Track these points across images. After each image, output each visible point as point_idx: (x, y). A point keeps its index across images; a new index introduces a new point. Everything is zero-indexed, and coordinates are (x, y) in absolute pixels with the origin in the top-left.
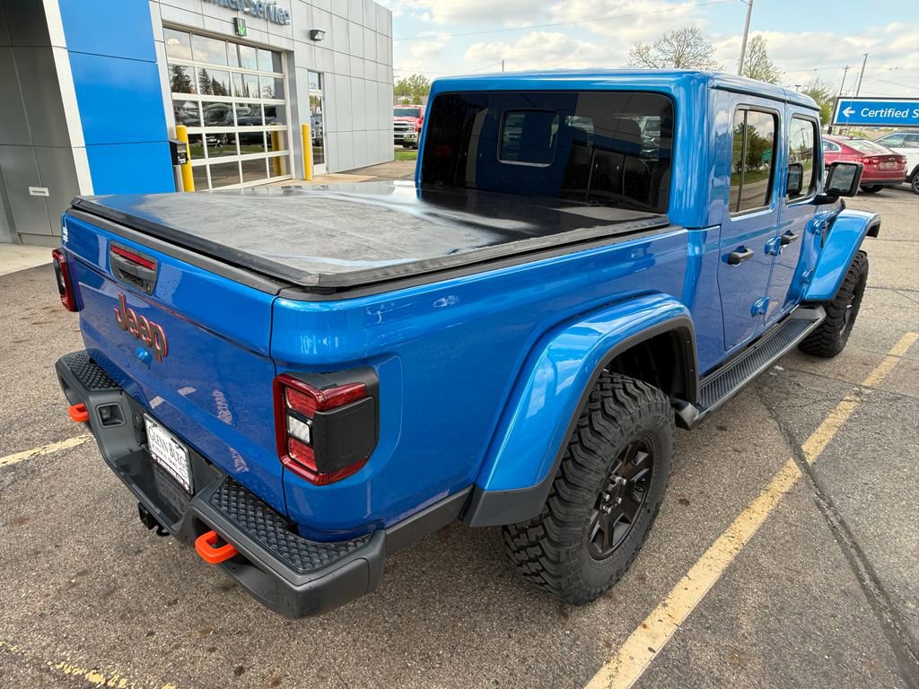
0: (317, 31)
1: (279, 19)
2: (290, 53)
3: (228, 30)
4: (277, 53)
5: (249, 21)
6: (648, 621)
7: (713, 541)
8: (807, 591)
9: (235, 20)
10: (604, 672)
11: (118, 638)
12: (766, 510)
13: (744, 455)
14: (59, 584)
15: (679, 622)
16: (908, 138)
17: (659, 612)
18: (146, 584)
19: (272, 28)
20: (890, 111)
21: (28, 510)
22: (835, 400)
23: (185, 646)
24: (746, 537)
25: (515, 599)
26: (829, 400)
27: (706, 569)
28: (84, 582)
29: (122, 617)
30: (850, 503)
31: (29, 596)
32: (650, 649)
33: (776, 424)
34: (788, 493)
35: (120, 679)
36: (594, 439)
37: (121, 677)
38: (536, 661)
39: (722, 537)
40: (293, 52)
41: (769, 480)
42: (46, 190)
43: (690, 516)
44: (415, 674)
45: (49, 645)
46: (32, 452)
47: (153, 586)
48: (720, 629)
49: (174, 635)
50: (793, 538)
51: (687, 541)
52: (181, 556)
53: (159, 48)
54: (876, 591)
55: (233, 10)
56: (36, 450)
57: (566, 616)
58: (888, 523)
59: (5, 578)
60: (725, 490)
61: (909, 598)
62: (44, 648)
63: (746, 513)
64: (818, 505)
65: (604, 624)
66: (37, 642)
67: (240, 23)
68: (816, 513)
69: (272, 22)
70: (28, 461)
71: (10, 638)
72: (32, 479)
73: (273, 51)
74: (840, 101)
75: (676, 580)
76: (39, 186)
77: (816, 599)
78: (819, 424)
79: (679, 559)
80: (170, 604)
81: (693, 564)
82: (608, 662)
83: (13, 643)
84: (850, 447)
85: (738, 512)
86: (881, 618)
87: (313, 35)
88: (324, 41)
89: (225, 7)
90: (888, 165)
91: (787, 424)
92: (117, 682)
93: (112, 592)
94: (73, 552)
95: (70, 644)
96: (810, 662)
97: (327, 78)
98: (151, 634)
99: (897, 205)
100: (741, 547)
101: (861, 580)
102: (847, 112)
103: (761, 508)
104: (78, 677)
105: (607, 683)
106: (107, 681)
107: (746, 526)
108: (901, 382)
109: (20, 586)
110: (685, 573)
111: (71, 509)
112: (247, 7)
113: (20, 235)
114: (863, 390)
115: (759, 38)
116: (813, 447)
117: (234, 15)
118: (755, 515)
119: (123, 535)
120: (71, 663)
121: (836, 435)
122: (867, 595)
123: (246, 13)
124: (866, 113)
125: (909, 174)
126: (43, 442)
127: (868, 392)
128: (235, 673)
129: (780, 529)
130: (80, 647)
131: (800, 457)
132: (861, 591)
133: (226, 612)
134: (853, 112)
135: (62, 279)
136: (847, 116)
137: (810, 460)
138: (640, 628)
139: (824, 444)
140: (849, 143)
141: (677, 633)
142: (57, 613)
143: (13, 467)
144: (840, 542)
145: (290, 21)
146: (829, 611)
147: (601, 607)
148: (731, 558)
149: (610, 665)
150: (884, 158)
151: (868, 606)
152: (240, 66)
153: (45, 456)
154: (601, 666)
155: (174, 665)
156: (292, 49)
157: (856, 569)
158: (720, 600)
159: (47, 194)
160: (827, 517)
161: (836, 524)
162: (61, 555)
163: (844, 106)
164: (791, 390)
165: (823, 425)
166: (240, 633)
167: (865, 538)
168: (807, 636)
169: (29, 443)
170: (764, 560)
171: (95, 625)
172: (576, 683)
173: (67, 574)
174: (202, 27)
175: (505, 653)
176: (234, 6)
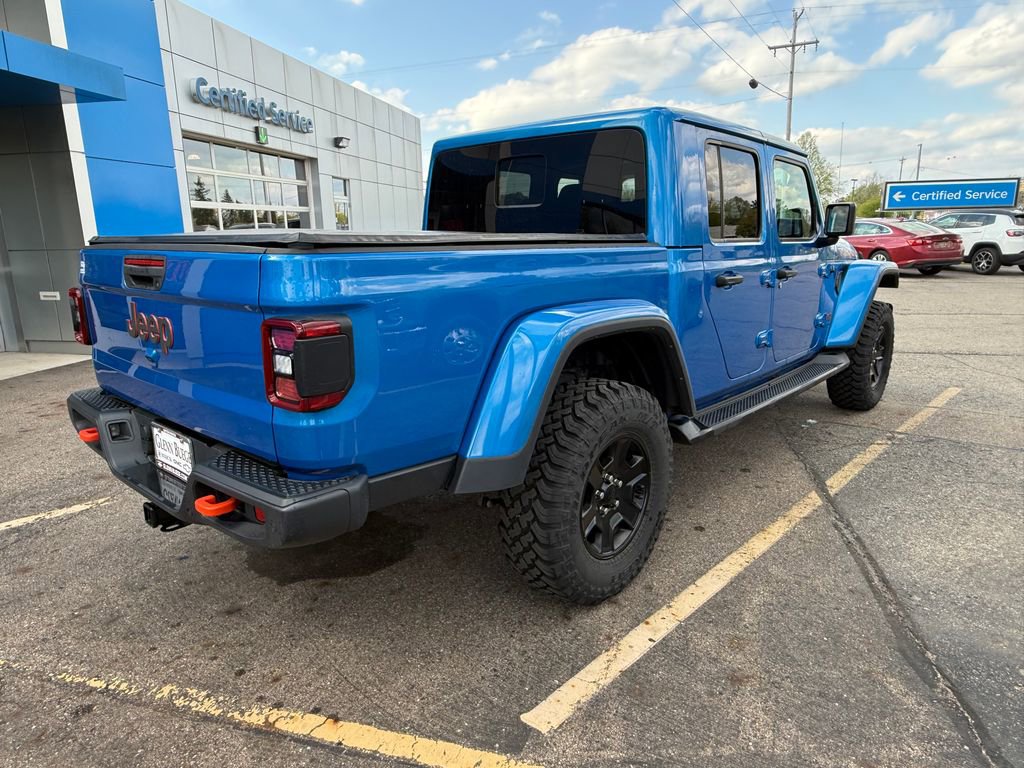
0: (341, 139)
1: (301, 127)
2: (313, 161)
3: (250, 139)
4: (300, 161)
5: (271, 129)
6: (651, 620)
7: (724, 557)
8: (814, 591)
9: (257, 128)
10: (603, 658)
11: (120, 654)
12: (782, 531)
13: (765, 490)
14: (62, 616)
15: (682, 618)
16: (962, 218)
17: (664, 612)
18: (150, 613)
19: (295, 136)
20: (941, 194)
21: (33, 561)
22: (865, 444)
23: (187, 657)
24: (758, 553)
25: (520, 608)
26: (860, 444)
27: (715, 579)
28: (87, 614)
29: (124, 638)
30: (869, 523)
31: (29, 626)
32: (650, 640)
33: (802, 465)
34: (806, 518)
35: (120, 684)
36: (576, 425)
37: (122, 682)
38: (536, 652)
39: (734, 554)
40: (316, 159)
41: (788, 509)
42: (57, 294)
43: (704, 539)
44: (415, 667)
45: (50, 662)
46: (37, 517)
47: (157, 613)
48: (722, 622)
49: (176, 648)
50: (806, 552)
51: (699, 559)
52: (186, 590)
53: (179, 157)
54: (884, 589)
55: (255, 119)
56: (41, 515)
57: (569, 619)
58: (904, 537)
59: (8, 614)
60: (742, 518)
61: (916, 593)
62: (46, 664)
63: (762, 535)
64: (836, 526)
65: (607, 623)
66: (38, 660)
67: (262, 131)
68: (832, 533)
69: (294, 130)
70: (32, 524)
71: (12, 658)
72: (36, 538)
73: (296, 159)
74: (889, 185)
75: (684, 587)
76: (50, 291)
77: (821, 596)
78: (846, 463)
79: (688, 572)
80: (173, 626)
81: (702, 575)
82: (607, 650)
83: (15, 662)
84: (875, 480)
85: (753, 534)
86: (884, 608)
87: (337, 142)
88: (350, 148)
89: (246, 116)
90: (942, 245)
91: (813, 464)
92: (118, 686)
93: (114, 620)
94: (77, 591)
95: (72, 660)
96: (808, 643)
97: (353, 186)
98: (154, 649)
99: (957, 285)
100: (752, 560)
101: (870, 581)
102: (897, 197)
103: (777, 530)
104: (79, 684)
105: (605, 666)
106: (108, 685)
107: (759, 545)
108: (935, 427)
109: (23, 618)
110: (694, 582)
111: (75, 559)
112: (269, 116)
113: (27, 342)
114: (896, 435)
115: (808, 134)
116: (836, 483)
117: (256, 124)
118: (770, 536)
119: (128, 576)
120: (73, 673)
121: (863, 471)
122: (875, 592)
123: (267, 122)
124: (917, 196)
125: (967, 253)
126: (49, 509)
127: (900, 436)
128: (236, 674)
129: (792, 546)
130: (82, 662)
131: (822, 489)
132: (869, 589)
133: (229, 630)
134: (904, 196)
135: (78, 314)
136: (898, 200)
137: (832, 492)
138: (642, 625)
139: (849, 479)
140: (900, 226)
141: (679, 627)
142: (60, 637)
143: (18, 529)
144: (853, 553)
145: (313, 129)
146: (833, 605)
147: (605, 611)
148: (740, 569)
149: (609, 653)
150: (937, 239)
151: (874, 600)
152: (263, 174)
153: (51, 519)
154: (600, 654)
155: (175, 671)
156: (315, 157)
157: (866, 574)
158: (725, 601)
159: (58, 298)
160: (843, 535)
161: (852, 539)
162: (64, 595)
163: (894, 191)
164: (822, 438)
165: (850, 464)
166: (243, 645)
167: (879, 550)
168: (807, 624)
169: (34, 510)
170: (774, 570)
171: (98, 645)
172: (573, 667)
173: (71, 607)
174: (222, 136)
175: (506, 648)
176: (255, 116)
